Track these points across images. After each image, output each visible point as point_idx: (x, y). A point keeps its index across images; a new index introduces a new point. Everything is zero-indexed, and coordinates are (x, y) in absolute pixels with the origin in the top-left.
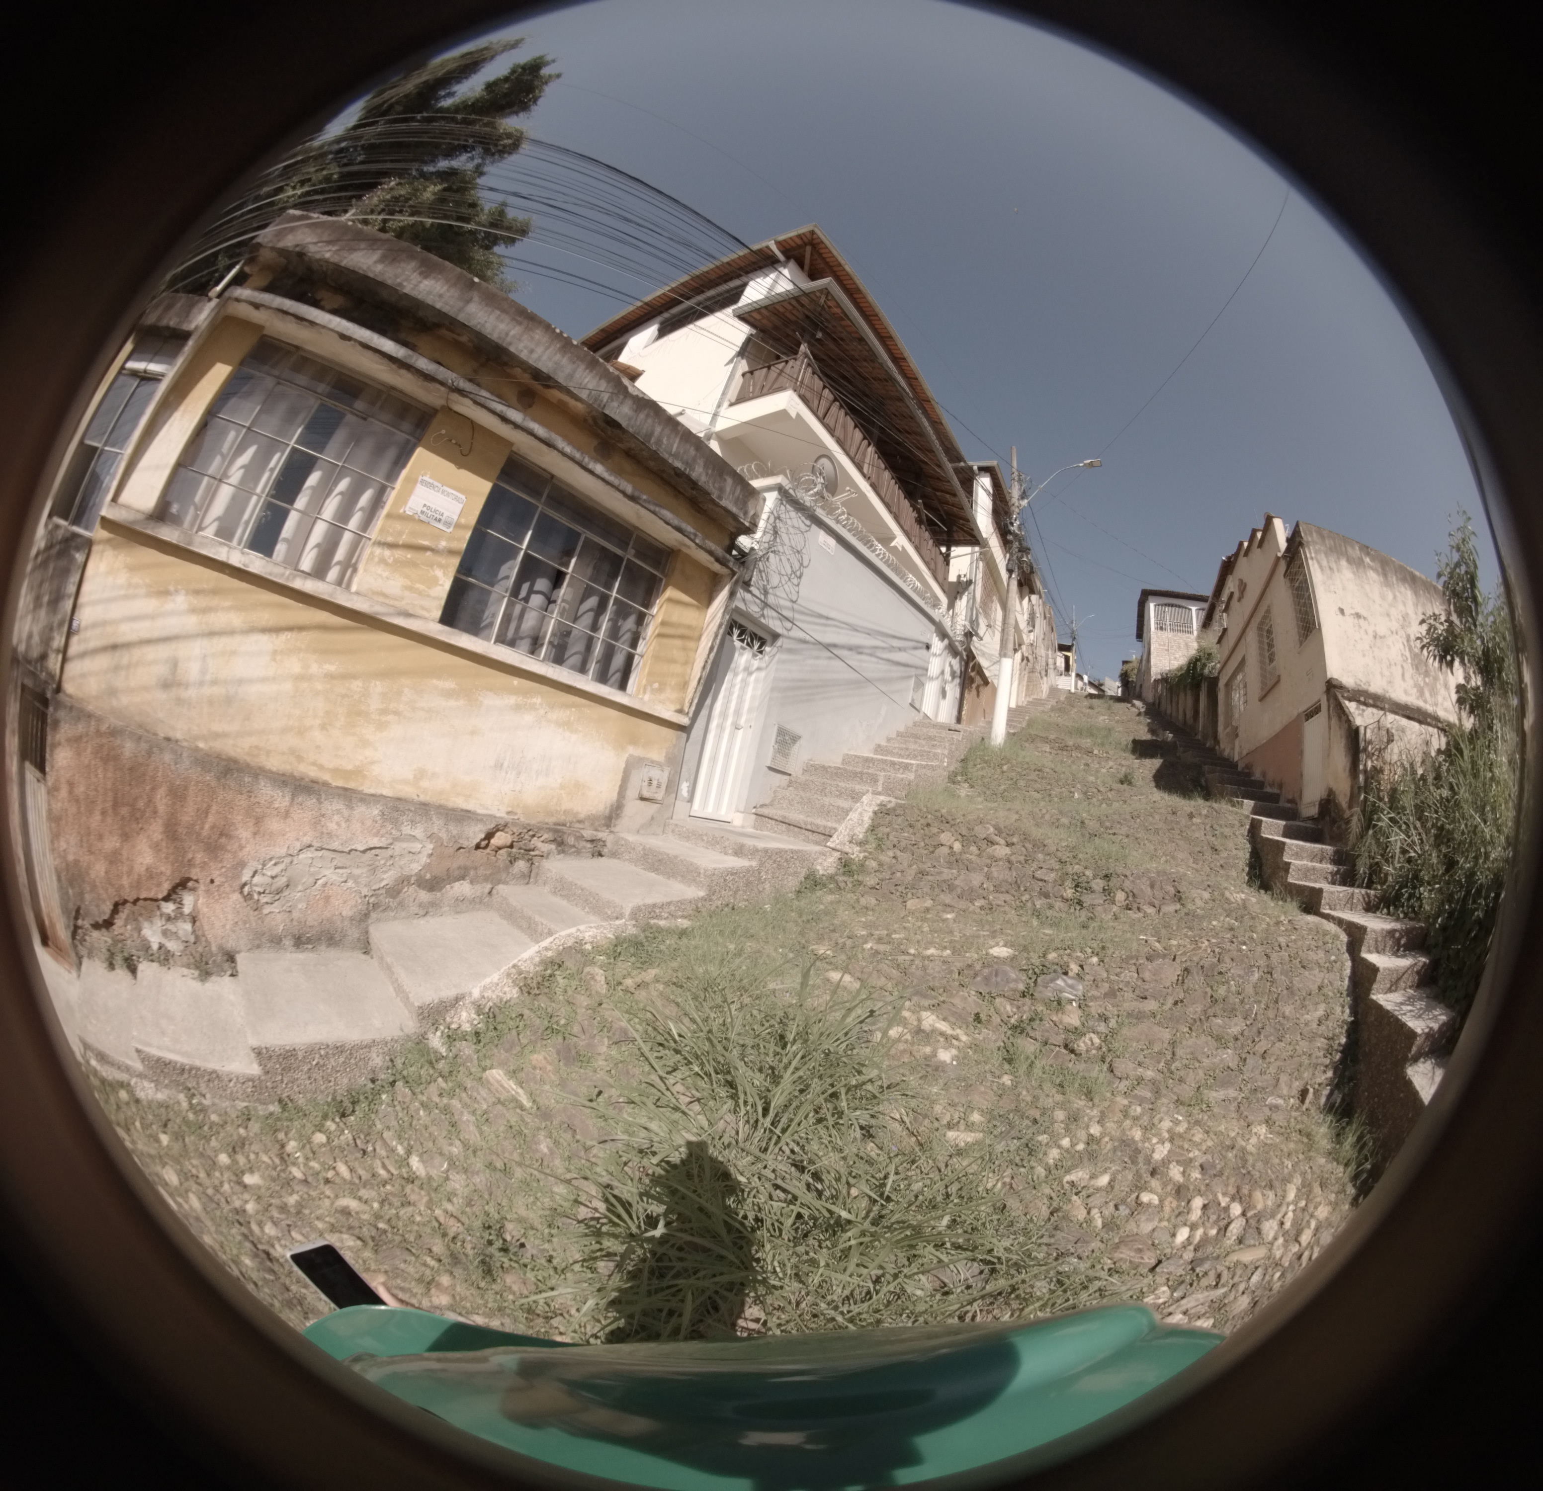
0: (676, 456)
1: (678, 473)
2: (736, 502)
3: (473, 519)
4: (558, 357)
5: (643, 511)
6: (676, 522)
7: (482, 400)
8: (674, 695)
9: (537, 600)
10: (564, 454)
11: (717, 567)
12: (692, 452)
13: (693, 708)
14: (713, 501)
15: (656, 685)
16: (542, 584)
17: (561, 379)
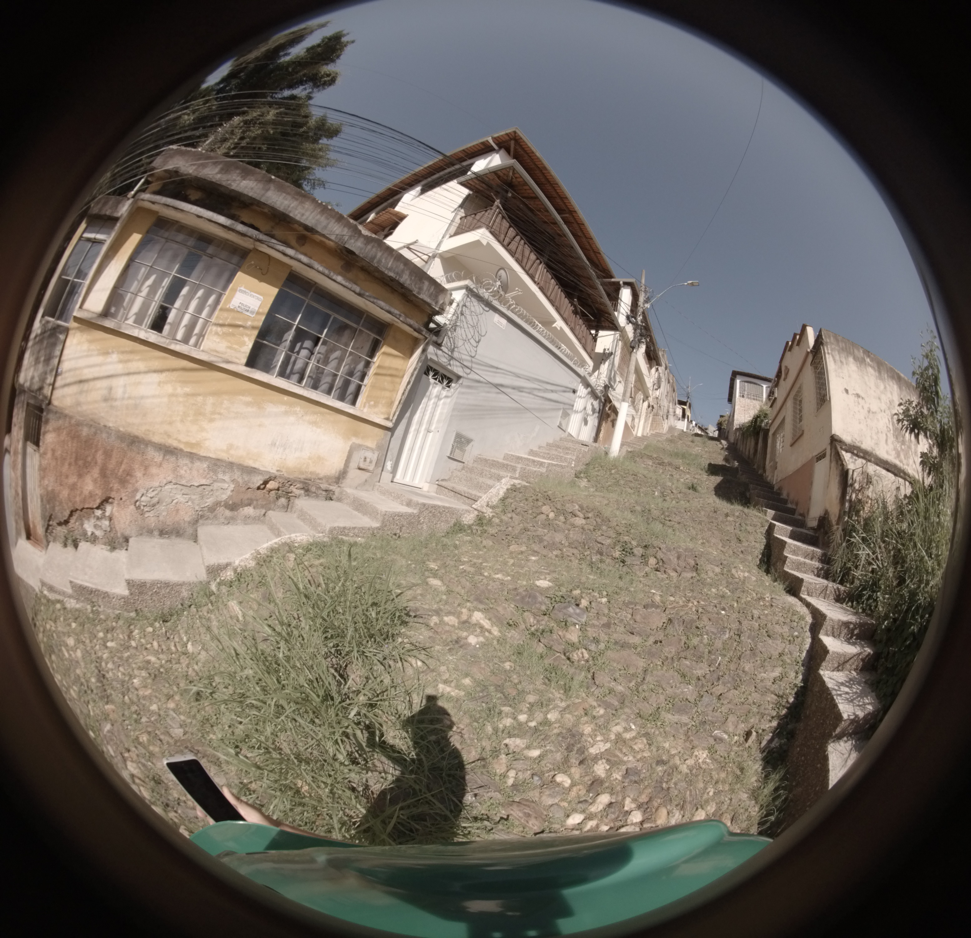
0: (390, 269)
1: (392, 280)
2: (430, 296)
3: (266, 309)
4: (319, 216)
5: (367, 302)
6: (387, 308)
7: (272, 245)
8: (384, 410)
9: (304, 353)
10: (319, 272)
11: (416, 334)
12: (402, 266)
13: (395, 417)
14: (414, 295)
15: (372, 403)
16: (308, 344)
17: (319, 230)
